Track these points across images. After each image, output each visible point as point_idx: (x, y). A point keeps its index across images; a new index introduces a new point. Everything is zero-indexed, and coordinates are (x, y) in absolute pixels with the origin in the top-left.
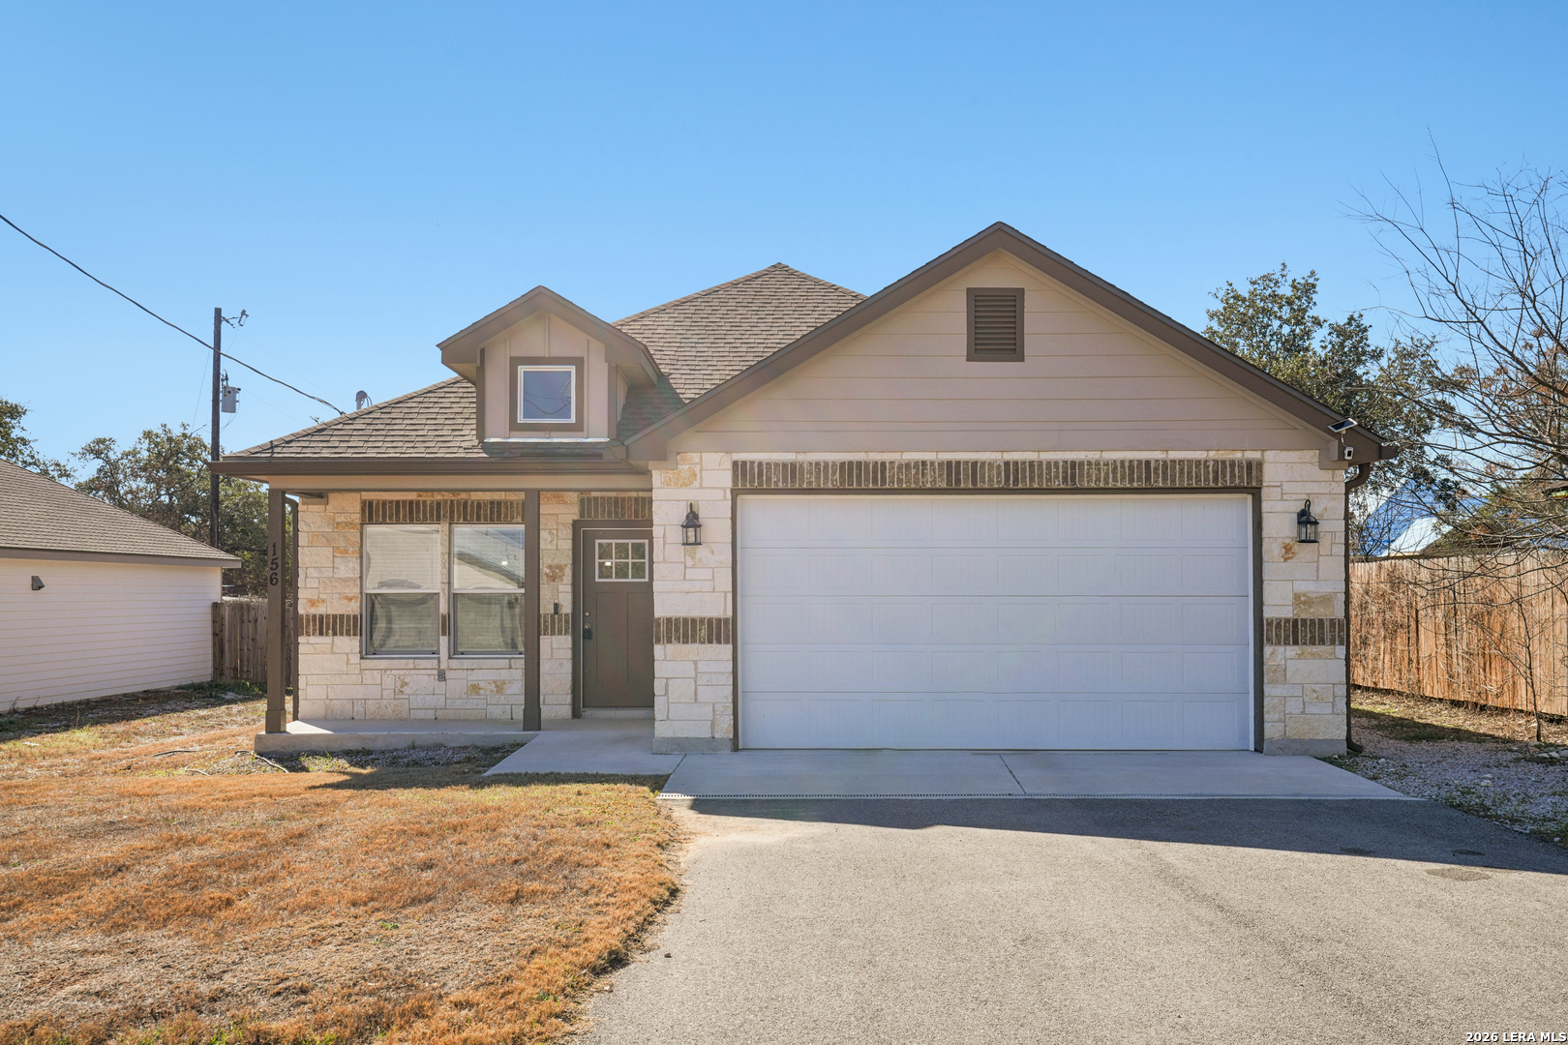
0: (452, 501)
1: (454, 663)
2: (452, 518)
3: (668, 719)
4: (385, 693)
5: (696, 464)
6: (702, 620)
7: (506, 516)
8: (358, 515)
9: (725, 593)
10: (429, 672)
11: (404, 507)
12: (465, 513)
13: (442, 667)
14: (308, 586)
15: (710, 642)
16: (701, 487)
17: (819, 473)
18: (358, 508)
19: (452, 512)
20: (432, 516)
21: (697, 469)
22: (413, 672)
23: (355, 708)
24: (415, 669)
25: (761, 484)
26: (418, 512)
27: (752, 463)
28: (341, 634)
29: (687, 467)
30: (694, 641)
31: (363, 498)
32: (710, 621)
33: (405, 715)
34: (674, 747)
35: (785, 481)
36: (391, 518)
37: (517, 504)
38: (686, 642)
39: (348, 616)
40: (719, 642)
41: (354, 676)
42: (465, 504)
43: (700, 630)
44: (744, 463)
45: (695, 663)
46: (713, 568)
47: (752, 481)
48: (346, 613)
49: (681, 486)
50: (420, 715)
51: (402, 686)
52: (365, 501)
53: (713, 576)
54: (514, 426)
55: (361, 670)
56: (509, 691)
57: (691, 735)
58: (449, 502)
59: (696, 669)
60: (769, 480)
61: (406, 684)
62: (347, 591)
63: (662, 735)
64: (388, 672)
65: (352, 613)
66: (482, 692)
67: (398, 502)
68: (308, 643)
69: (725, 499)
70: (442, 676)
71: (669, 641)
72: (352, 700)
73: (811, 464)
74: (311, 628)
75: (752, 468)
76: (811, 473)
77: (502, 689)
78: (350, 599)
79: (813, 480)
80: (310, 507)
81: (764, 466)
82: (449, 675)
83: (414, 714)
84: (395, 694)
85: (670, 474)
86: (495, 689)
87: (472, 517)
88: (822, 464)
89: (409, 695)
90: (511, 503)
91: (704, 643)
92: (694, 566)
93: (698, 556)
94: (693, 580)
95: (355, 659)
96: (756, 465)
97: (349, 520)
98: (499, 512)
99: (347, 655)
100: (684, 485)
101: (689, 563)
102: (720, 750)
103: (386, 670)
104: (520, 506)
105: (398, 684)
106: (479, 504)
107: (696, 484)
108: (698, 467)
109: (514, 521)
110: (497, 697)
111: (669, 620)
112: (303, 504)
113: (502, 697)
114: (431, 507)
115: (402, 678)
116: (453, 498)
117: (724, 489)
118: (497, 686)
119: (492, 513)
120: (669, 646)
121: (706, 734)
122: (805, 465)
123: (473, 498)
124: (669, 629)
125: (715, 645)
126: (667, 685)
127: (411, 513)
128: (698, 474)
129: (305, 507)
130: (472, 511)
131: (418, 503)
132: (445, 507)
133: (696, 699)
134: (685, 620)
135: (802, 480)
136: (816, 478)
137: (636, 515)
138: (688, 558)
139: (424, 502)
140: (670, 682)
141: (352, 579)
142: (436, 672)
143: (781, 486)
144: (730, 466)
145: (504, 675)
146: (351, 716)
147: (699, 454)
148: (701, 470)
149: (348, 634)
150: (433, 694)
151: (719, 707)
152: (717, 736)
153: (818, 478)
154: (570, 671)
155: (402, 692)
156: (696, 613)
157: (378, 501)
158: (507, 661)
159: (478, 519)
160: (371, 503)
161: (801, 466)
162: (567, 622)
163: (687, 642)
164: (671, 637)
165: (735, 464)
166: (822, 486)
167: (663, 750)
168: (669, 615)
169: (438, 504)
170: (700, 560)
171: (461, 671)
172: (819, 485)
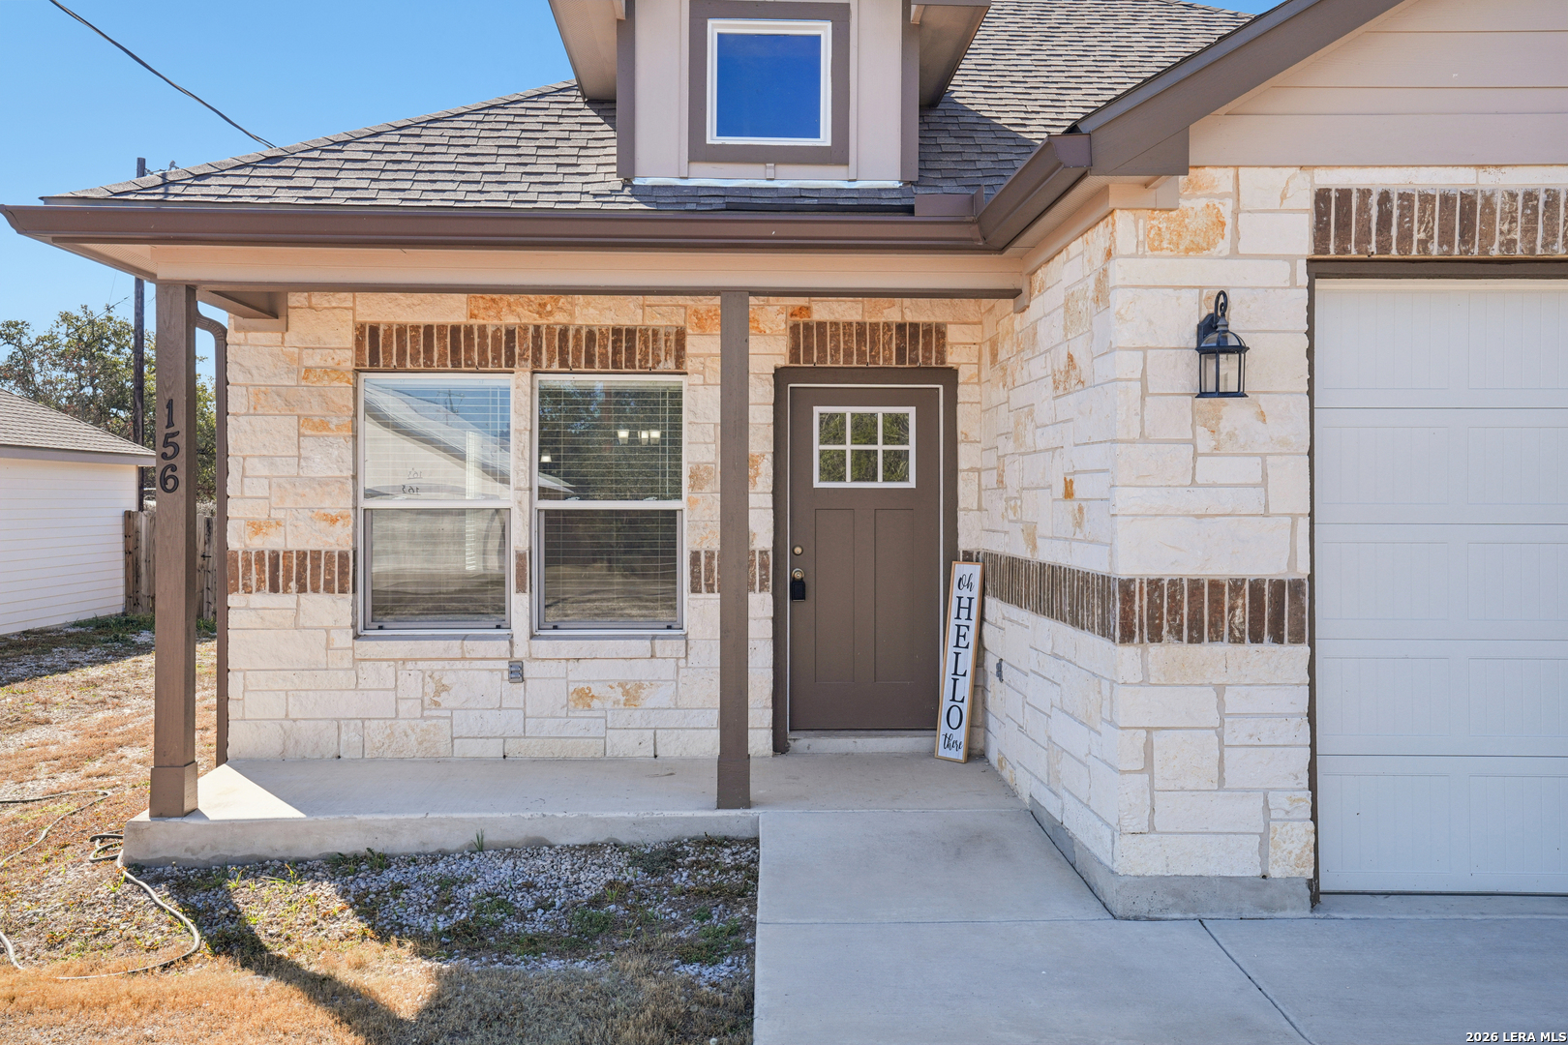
0: (537, 328)
1: (542, 647)
2: (536, 361)
3: (1152, 829)
4: (403, 707)
5: (1223, 196)
6: (1236, 586)
7: (645, 358)
8: (350, 354)
9: (1294, 517)
10: (491, 664)
11: (442, 338)
12: (563, 351)
13: (517, 655)
14: (247, 493)
15: (1256, 638)
16: (1234, 253)
17: (1531, 221)
18: (349, 338)
19: (537, 349)
20: (497, 357)
21: (1226, 209)
22: (458, 665)
23: (343, 737)
24: (464, 658)
25: (1384, 247)
26: (469, 347)
27: (1365, 194)
28: (315, 590)
29: (1203, 202)
30: (1216, 636)
31: (360, 319)
32: (1256, 587)
33: (443, 749)
34: (1170, 901)
35: (1446, 238)
36: (415, 359)
37: (667, 335)
38: (1196, 638)
39: (329, 555)
40: (1278, 639)
41: (341, 674)
42: (564, 333)
43: (1232, 609)
44: (1345, 195)
45: (1220, 690)
46: (1263, 456)
47: (1364, 238)
48: (323, 548)
49: (1187, 250)
50: (474, 749)
51: (437, 693)
52: (363, 326)
53: (1265, 475)
54: (699, 152)
55: (355, 660)
56: (649, 703)
57: (1212, 869)
58: (531, 329)
59: (1221, 704)
60: (1405, 236)
61: (445, 688)
62: (327, 503)
63: (1139, 872)
64: (410, 665)
65: (336, 549)
66: (596, 703)
67: (429, 328)
68: (247, 608)
69: (1294, 285)
70: (517, 673)
71: (1156, 636)
72: (338, 720)
73: (1513, 196)
74: (254, 577)
75: (1364, 208)
76: (1513, 220)
77: (635, 698)
78: (334, 521)
79: (1517, 235)
80: (252, 335)
81: (1396, 202)
82: (529, 670)
83: (464, 748)
84: (423, 709)
85: (1160, 220)
86: (623, 699)
87: (577, 359)
88: (1542, 197)
89: (452, 710)
90: (655, 333)
91: (1242, 641)
92: (1216, 451)
93: (1225, 426)
94: (1214, 485)
95: (344, 638)
96: (1374, 200)
97: (330, 363)
98: (631, 349)
99: (327, 631)
100: (1195, 249)
101: (1205, 442)
102: (1283, 908)
103: (404, 661)
104: (672, 337)
105: (430, 688)
106: (591, 335)
107: (1223, 246)
108: (1230, 203)
109: (661, 367)
110: (627, 713)
111: (1155, 585)
112: (238, 329)
113: (637, 714)
114: (496, 339)
115: (436, 675)
116: (539, 322)
117: (1291, 259)
118: (626, 693)
119: (616, 352)
120: (1154, 649)
121: (1246, 866)
122: (1498, 202)
123: (579, 322)
124: (1154, 608)
125: (1268, 646)
126: (1148, 748)
127: (455, 350)
128: (1229, 221)
129: (241, 335)
130: (577, 346)
131: (469, 330)
132: (523, 339)
133: (1221, 779)
134: (1196, 586)
135: (1488, 236)
136: (1525, 231)
137: (901, 357)
138: (1200, 430)
139: (482, 329)
140: (1158, 739)
141: (337, 480)
142: (505, 665)
143: (1435, 250)
144: (1308, 203)
145: (641, 670)
146: (334, 752)
147: (1231, 172)
148: (1236, 213)
149: (329, 589)
150: (500, 708)
151: (1277, 801)
152: (1276, 872)
153: (1530, 230)
154: (770, 662)
155: (436, 704)
156: (1223, 569)
157: (390, 326)
158: (648, 643)
159: (590, 362)
160: (374, 330)
161: (1488, 201)
162: (764, 566)
163: (1200, 640)
164: (1161, 627)
165: (1322, 196)
166: (1539, 251)
167: (1142, 908)
168: (1154, 573)
169: (510, 333)
170: (1231, 436)
171: (554, 664)
172: (1533, 250)
